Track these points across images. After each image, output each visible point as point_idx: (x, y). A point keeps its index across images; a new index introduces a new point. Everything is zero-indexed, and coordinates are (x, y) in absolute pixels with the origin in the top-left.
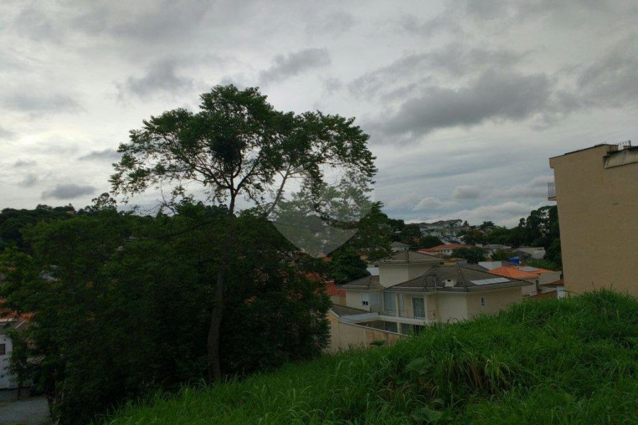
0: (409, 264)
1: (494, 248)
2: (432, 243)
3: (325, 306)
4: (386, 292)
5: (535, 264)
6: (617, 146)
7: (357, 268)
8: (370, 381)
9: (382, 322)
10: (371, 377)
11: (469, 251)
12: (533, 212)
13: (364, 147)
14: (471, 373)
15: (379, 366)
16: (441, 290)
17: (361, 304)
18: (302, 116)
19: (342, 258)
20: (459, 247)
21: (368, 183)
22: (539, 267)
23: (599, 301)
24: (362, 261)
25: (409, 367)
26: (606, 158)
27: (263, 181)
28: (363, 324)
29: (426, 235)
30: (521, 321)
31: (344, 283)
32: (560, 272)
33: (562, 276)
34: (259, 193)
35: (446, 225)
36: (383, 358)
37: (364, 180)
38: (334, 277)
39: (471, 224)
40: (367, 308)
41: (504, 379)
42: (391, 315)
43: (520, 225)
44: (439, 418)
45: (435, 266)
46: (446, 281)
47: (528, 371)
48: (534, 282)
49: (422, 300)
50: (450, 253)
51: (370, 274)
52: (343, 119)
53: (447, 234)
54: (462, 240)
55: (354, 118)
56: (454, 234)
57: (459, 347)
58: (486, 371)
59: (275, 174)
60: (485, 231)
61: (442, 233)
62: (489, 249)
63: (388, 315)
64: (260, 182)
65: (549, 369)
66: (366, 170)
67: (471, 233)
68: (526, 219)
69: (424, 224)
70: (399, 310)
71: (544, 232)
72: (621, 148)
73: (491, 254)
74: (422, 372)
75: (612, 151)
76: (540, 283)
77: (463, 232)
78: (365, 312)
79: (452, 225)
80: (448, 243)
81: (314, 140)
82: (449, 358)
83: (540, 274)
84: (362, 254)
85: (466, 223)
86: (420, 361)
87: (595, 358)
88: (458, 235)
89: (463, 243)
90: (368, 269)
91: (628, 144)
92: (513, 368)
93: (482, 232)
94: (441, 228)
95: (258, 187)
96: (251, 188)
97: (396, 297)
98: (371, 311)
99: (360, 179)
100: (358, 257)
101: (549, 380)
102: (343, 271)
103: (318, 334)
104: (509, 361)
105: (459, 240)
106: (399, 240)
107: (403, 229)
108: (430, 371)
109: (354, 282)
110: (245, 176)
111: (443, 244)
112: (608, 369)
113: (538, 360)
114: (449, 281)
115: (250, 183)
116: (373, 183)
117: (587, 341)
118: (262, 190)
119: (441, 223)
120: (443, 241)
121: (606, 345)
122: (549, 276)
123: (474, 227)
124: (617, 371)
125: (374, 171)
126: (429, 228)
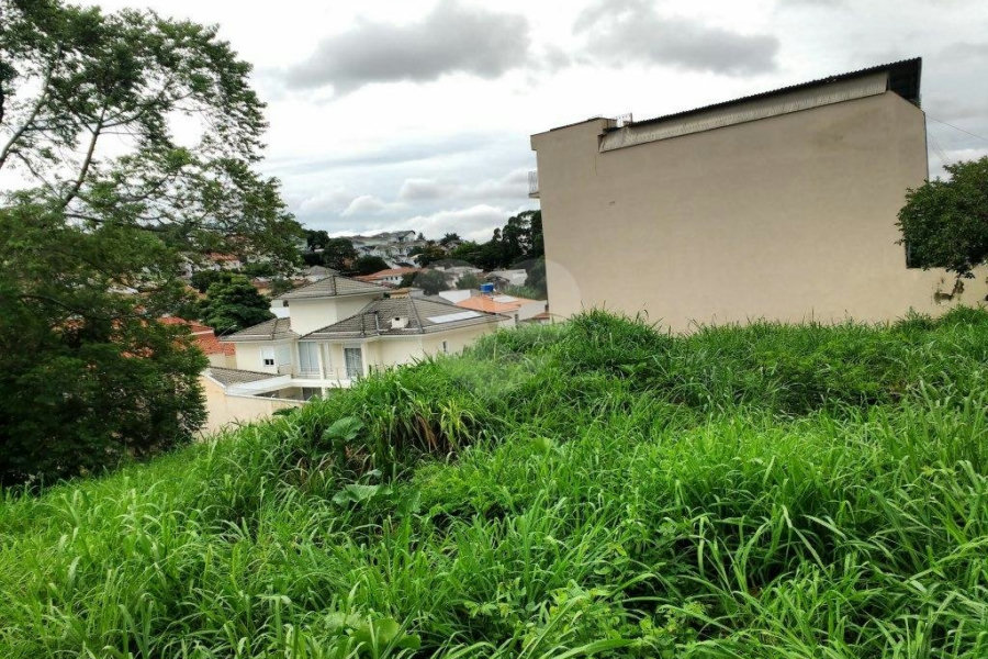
0: (336, 297)
1: (460, 272)
2: (372, 266)
3: (195, 365)
4: (303, 341)
5: (515, 292)
6: (615, 121)
7: (254, 309)
8: (269, 461)
9: (298, 388)
10: (270, 456)
11: (426, 276)
12: (512, 220)
13: (245, 86)
14: (422, 431)
15: (282, 438)
16: (386, 333)
17: (262, 363)
18: (118, 16)
19: (226, 294)
20: (410, 271)
21: (255, 148)
22: (519, 296)
23: (589, 325)
24: (261, 297)
25: (330, 431)
26: (602, 137)
27: (57, 143)
28: (268, 394)
29: (363, 254)
30: (491, 358)
31: (231, 332)
32: (545, 302)
33: (547, 307)
34: (50, 167)
35: (393, 240)
36: (290, 425)
37: (245, 141)
38: (214, 325)
39: (428, 238)
40: (272, 369)
41: (466, 433)
42: (311, 378)
43: (495, 238)
44: (373, 494)
45: (375, 298)
46: (393, 320)
47: (499, 419)
48: (513, 316)
49: (358, 351)
50: (398, 282)
51: (274, 316)
52: (199, 28)
53: (395, 253)
54: (415, 262)
55: (218, 26)
56: (405, 253)
57: (404, 395)
58: (443, 424)
59: (80, 130)
60: (447, 247)
61: (387, 252)
62: (453, 274)
63: (306, 377)
64: (51, 144)
65: (525, 414)
66: (248, 124)
67: (429, 251)
68: (501, 229)
69: (359, 237)
70: (324, 369)
71: (525, 247)
72: (620, 124)
73: (456, 280)
74: (350, 437)
75: (609, 129)
76: (520, 318)
77: (417, 250)
78: (269, 375)
79: (400, 239)
80: (395, 267)
81: (150, 67)
82: (390, 412)
83: (519, 306)
84: (263, 286)
85: (421, 237)
86: (347, 421)
87: (583, 395)
88: (410, 255)
89: (417, 266)
90: (272, 310)
91: (628, 119)
92: (478, 417)
93: (443, 248)
94: (385, 243)
95: (47, 154)
96: (33, 154)
97: (319, 349)
98: (279, 374)
99: (238, 138)
100: (254, 291)
101: (525, 426)
102: (228, 314)
103: (185, 408)
104: (473, 408)
105: (411, 262)
106: (321, 263)
107: (327, 246)
108: (362, 435)
109: (249, 330)
110: (17, 130)
111: (389, 268)
112: (598, 407)
113: (511, 403)
114: (397, 319)
115: (31, 146)
116: (263, 147)
117: (573, 373)
118: (56, 161)
119: (385, 236)
120: (389, 263)
121: (595, 377)
122: (531, 308)
123: (431, 242)
124: (608, 408)
125: (263, 125)
126: (368, 244)
